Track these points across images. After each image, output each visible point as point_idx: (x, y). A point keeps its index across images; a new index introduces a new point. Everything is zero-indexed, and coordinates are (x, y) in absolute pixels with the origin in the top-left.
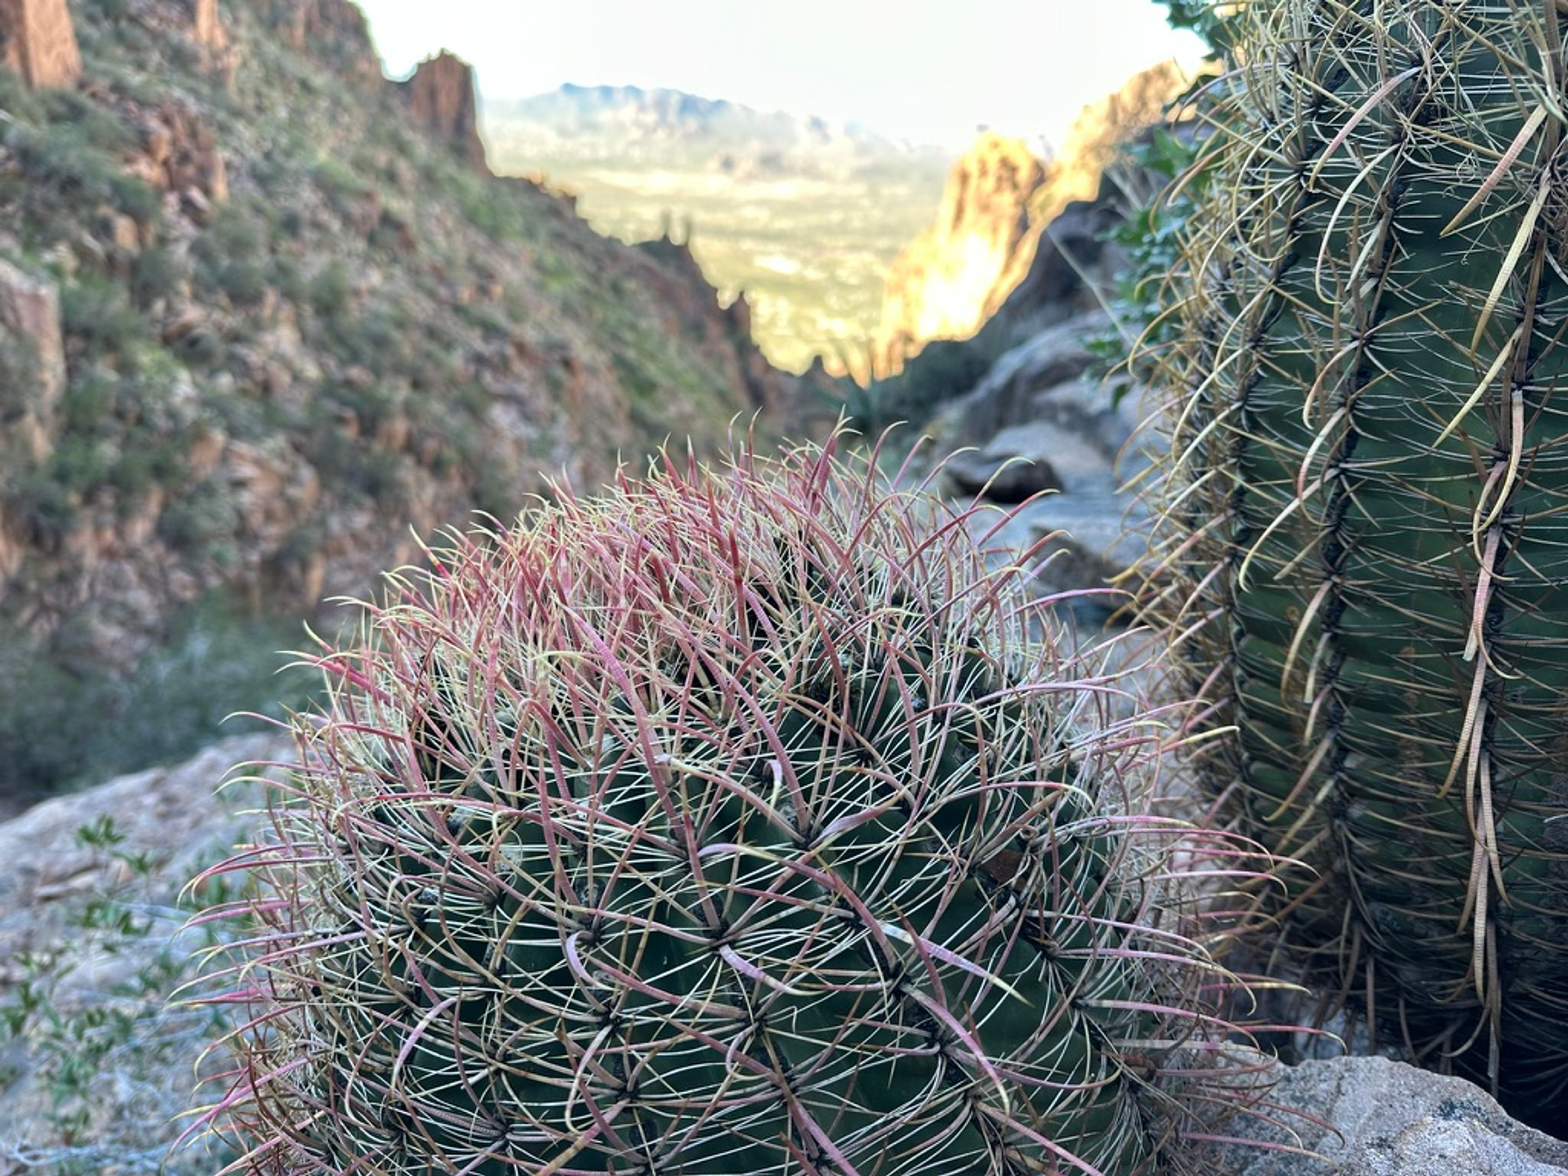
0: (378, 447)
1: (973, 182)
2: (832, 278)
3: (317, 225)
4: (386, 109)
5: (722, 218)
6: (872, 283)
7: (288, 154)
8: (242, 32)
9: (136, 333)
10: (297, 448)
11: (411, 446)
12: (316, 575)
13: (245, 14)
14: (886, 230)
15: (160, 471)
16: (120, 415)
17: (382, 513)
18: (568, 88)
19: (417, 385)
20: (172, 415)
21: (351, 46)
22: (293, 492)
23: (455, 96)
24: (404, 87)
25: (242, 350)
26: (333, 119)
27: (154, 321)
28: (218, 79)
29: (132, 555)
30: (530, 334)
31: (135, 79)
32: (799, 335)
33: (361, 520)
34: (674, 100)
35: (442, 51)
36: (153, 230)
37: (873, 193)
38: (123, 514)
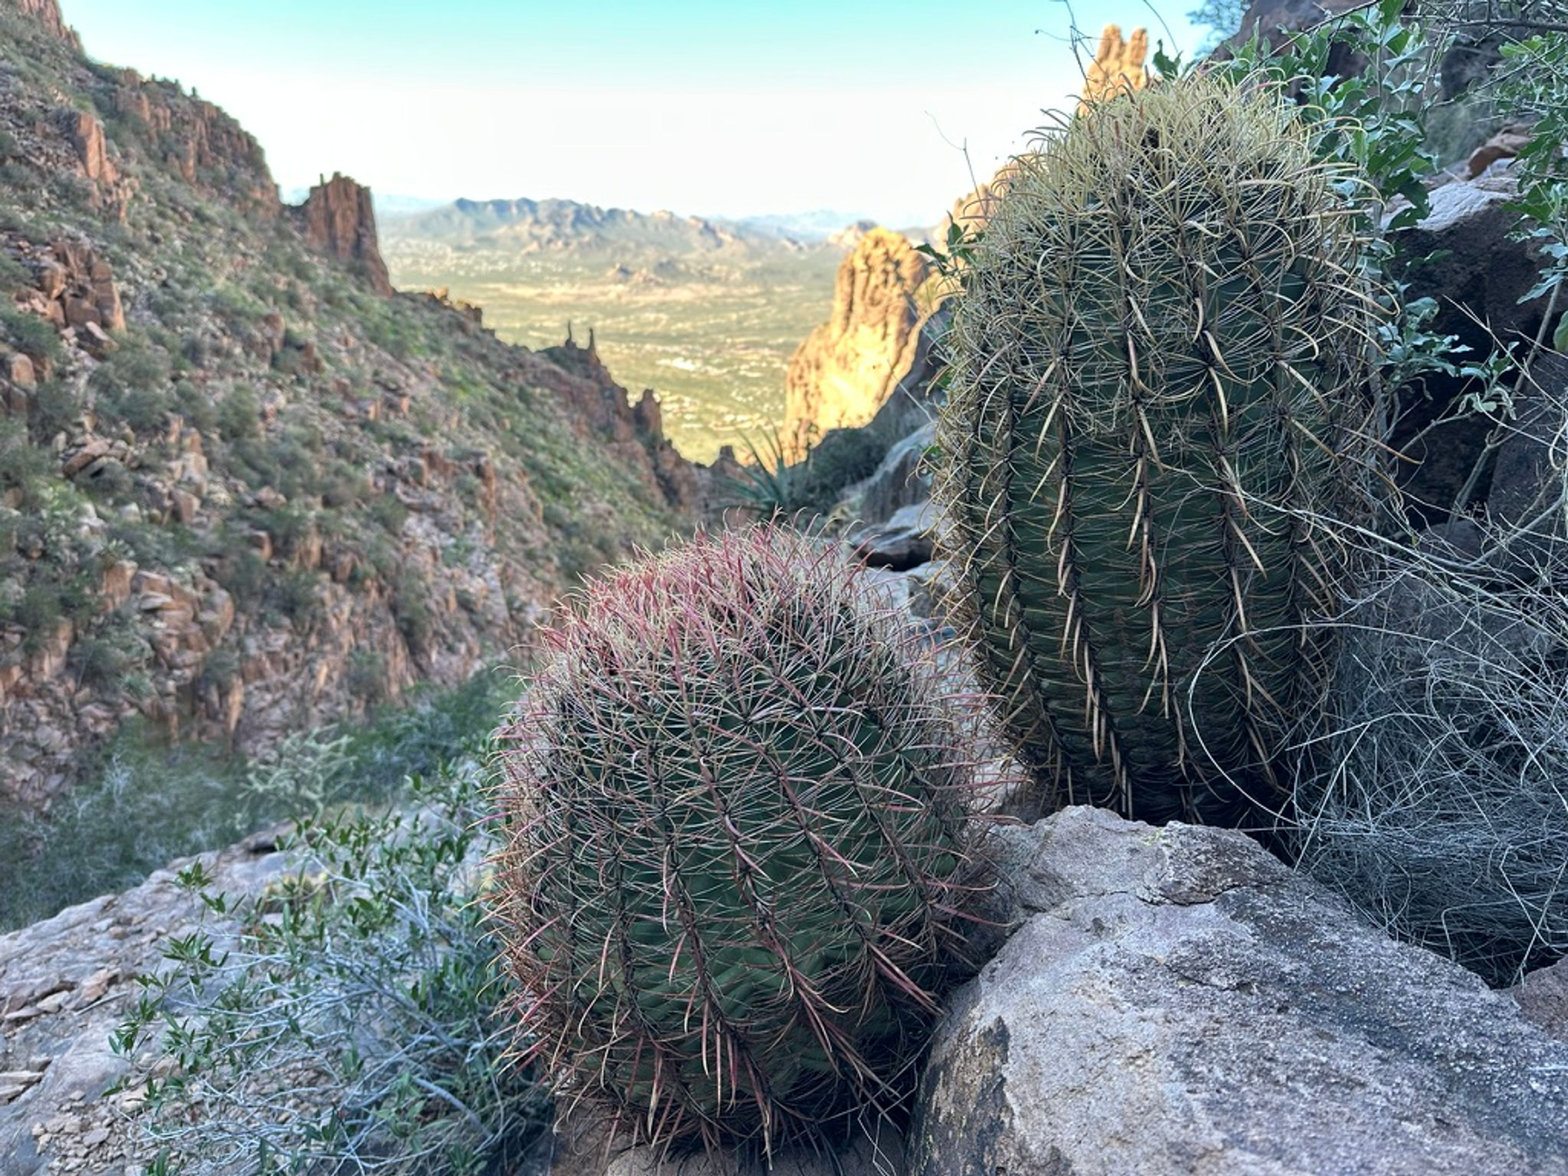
0: (292, 567)
1: (860, 278)
2: (735, 373)
3: (217, 351)
4: (281, 234)
5: (622, 323)
6: (774, 375)
7: (186, 284)
8: (133, 166)
9: (37, 468)
10: (210, 573)
11: (325, 564)
12: (236, 698)
13: (134, 150)
14: (782, 327)
15: (67, 606)
16: (23, 552)
17: (300, 632)
18: (462, 204)
19: (327, 503)
20: (78, 547)
21: (246, 174)
22: (207, 616)
23: (353, 219)
24: (296, 210)
25: (148, 479)
26: (230, 246)
27: (55, 456)
28: (110, 213)
29: (41, 692)
30: (440, 445)
31: (25, 217)
32: (706, 429)
33: (279, 640)
34: (570, 212)
35: (337, 175)
36: (51, 364)
37: (767, 293)
38: (31, 651)
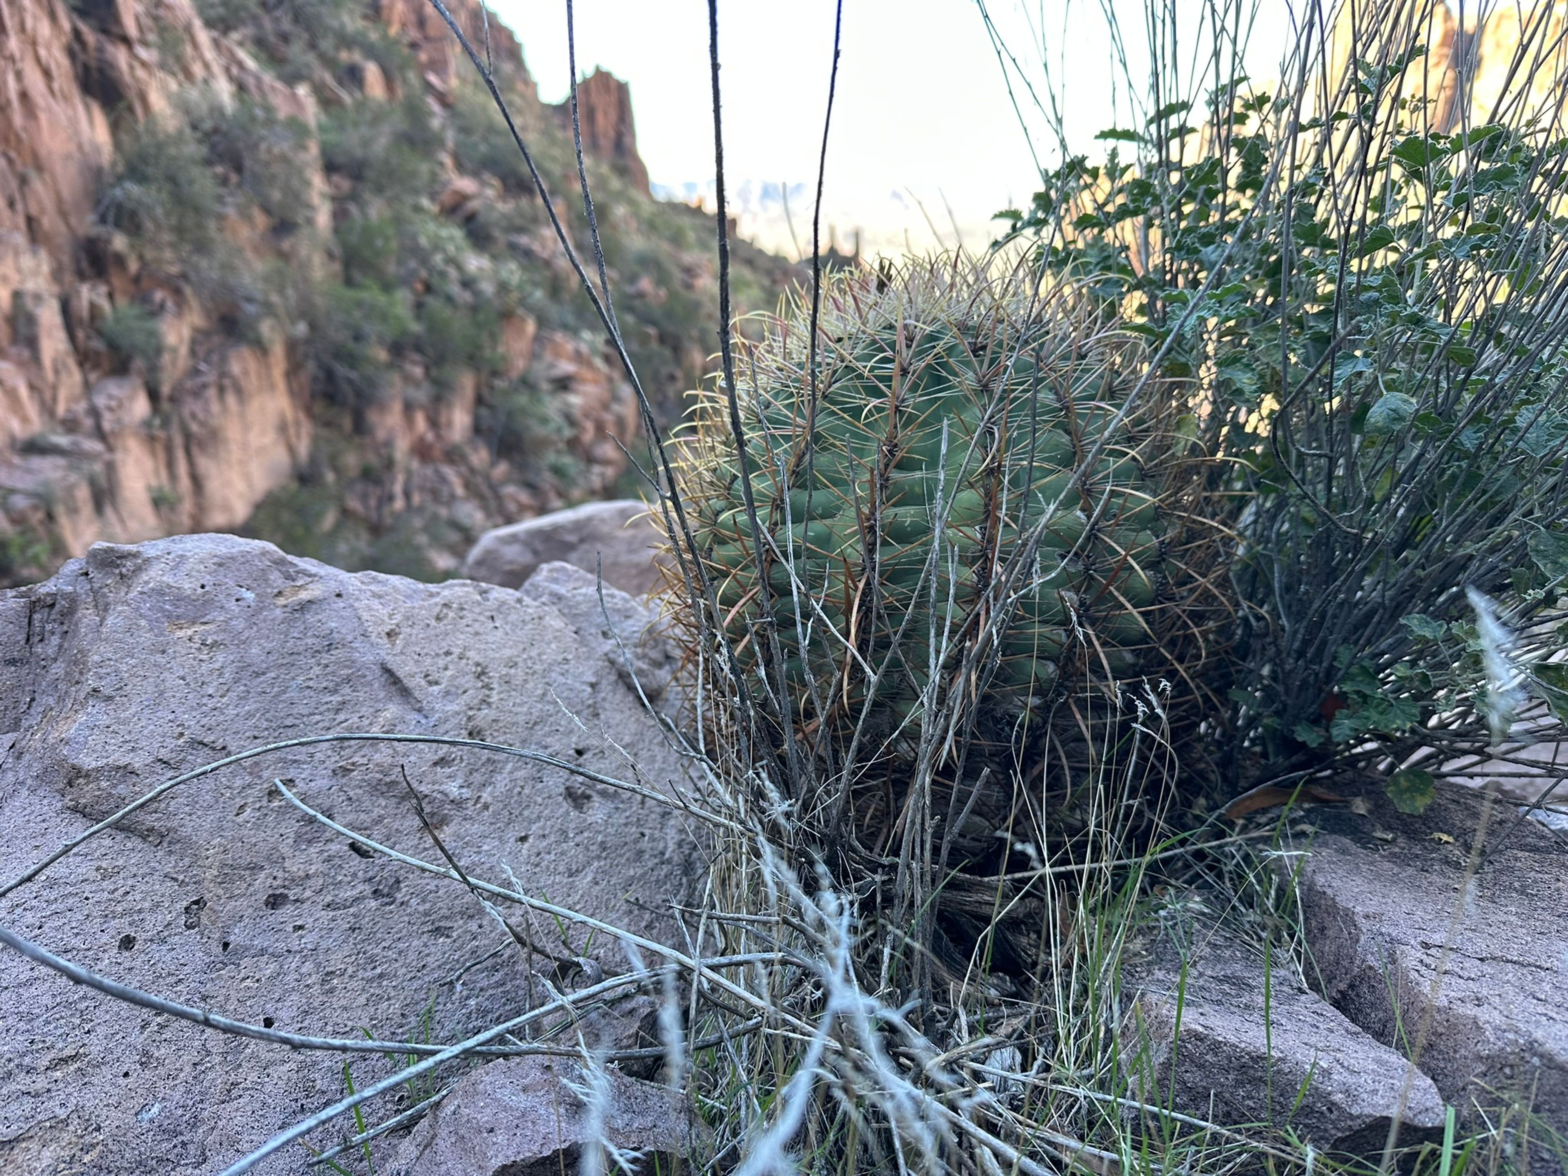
20: (469, 285)
21: (507, 67)
23: (613, 115)
24: (560, 109)
29: (453, 456)
35: (597, 68)
